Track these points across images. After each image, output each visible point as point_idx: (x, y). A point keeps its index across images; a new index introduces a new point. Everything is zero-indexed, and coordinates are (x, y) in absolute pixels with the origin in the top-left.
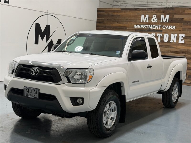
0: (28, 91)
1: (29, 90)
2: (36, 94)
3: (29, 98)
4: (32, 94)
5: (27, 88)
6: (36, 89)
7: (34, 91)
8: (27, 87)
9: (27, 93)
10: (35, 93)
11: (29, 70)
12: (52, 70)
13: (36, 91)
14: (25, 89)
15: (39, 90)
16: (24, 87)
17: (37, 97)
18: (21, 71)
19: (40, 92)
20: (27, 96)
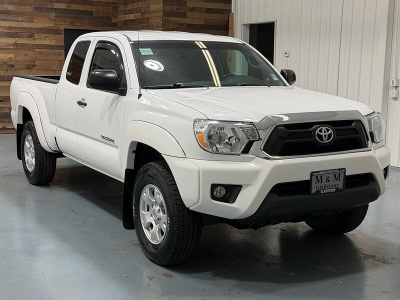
0: (320, 180)
1: (321, 177)
2: (336, 183)
3: (325, 193)
4: (328, 184)
5: (320, 173)
6: (339, 170)
7: (335, 175)
8: (318, 172)
9: (317, 184)
10: (336, 180)
11: (311, 134)
12: (353, 125)
13: (339, 174)
14: (314, 178)
15: (344, 171)
16: (312, 174)
17: (341, 186)
18: (290, 139)
19: (346, 175)
20: (318, 192)
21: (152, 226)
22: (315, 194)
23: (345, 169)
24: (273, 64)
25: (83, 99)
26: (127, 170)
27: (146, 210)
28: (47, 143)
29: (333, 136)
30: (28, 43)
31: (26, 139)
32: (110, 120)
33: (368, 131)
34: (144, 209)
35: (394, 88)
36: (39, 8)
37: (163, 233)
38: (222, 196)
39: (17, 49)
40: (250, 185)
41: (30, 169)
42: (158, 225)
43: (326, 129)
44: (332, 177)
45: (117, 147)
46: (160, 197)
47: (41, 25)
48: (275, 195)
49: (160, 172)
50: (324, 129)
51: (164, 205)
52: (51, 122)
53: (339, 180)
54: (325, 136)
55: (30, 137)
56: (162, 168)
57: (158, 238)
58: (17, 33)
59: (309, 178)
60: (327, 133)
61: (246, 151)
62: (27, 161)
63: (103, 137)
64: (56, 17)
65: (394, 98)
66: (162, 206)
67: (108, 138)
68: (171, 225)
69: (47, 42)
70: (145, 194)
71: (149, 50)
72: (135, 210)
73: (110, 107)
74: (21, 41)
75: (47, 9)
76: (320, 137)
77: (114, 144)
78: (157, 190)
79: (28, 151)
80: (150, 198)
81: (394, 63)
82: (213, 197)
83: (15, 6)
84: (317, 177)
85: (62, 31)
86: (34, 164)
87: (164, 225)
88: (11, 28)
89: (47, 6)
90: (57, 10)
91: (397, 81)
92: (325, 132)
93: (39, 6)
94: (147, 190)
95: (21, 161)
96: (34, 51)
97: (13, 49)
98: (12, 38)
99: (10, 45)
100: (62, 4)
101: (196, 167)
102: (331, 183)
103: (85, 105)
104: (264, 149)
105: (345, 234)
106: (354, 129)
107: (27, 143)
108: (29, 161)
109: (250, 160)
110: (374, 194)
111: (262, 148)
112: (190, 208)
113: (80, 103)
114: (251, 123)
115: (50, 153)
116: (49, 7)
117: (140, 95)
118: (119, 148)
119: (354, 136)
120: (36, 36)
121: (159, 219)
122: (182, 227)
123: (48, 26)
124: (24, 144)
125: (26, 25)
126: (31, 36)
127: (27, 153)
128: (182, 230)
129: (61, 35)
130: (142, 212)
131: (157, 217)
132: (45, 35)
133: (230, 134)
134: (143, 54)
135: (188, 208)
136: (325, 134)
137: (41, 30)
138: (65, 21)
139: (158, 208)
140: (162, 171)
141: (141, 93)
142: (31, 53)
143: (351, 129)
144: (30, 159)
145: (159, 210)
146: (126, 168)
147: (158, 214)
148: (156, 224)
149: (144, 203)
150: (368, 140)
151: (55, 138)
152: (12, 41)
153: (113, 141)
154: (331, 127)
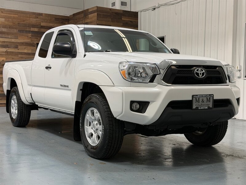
0: (198, 100)
1: (199, 98)
2: (208, 103)
3: (201, 109)
4: (203, 103)
5: (198, 96)
6: (210, 95)
7: (207, 98)
8: (197, 95)
9: (196, 103)
10: (208, 101)
11: (192, 72)
12: (217, 68)
13: (210, 98)
14: (194, 99)
15: (213, 96)
16: (193, 96)
17: (211, 106)
18: (179, 74)
19: (214, 99)
20: (197, 108)
21: (92, 135)
22: (195, 109)
23: (213, 95)
24: (164, 43)
25: (49, 65)
26: (77, 102)
27: (89, 125)
28: (25, 98)
29: (205, 73)
30: (14, 51)
31: (12, 99)
32: (66, 74)
33: (226, 74)
34: (87, 126)
35: (239, 71)
36: (22, 30)
37: (100, 137)
38: (137, 109)
39: (7, 55)
40: (155, 101)
41: (14, 117)
42: (96, 134)
43: (201, 69)
44: (205, 99)
45: (70, 90)
46: (97, 115)
47: (22, 41)
48: (170, 108)
49: (98, 98)
50: (200, 69)
51: (101, 119)
52: (28, 85)
53: (210, 102)
54: (200, 73)
55: (14, 97)
56: (99, 96)
57: (96, 141)
58: (7, 45)
59: (191, 99)
60: (202, 72)
61: (152, 80)
62: (12, 112)
63: (61, 85)
64: (32, 36)
65: (238, 77)
66: (99, 121)
67: (65, 85)
68: (105, 130)
69: (26, 51)
70: (88, 115)
71: (90, 32)
72: (81, 127)
73: (66, 66)
74: (10, 50)
75: (26, 31)
76: (197, 74)
77: (68, 88)
78: (95, 111)
79: (13, 106)
80: (91, 117)
81: (238, 56)
82: (132, 109)
83: (7, 29)
84: (196, 99)
85: (35, 44)
86: (17, 113)
87: (100, 132)
88: (4, 42)
89: (26, 30)
90: (33, 32)
91: (240, 67)
92: (200, 71)
93: (21, 29)
94: (89, 112)
95: (9, 114)
96: (18, 56)
97: (5, 55)
98: (5, 48)
99: (3, 52)
100: (36, 29)
101: (121, 91)
102: (205, 103)
103: (50, 68)
104: (163, 80)
105: (213, 146)
106: (218, 71)
107: (12, 101)
108: (14, 112)
109: (154, 86)
110: (231, 113)
111: (162, 78)
112: (117, 118)
113: (47, 68)
114: (155, 64)
115: (27, 105)
116: (28, 30)
117: (85, 55)
118: (72, 90)
119: (218, 75)
120: (19, 47)
121: (97, 129)
122: (112, 131)
123: (27, 41)
124: (11, 102)
125: (13, 40)
126: (16, 47)
127: (13, 107)
128: (112, 133)
129: (34, 47)
130: (86, 127)
131: (96, 129)
132: (25, 47)
133: (141, 71)
134: (86, 34)
135: (116, 118)
136: (200, 72)
137: (22, 44)
138: (37, 39)
139: (96, 122)
140: (99, 98)
141: (86, 54)
142: (16, 57)
143: (216, 71)
144: (14, 111)
145: (97, 124)
146: (76, 100)
147: (96, 126)
148: (95, 133)
149: (87, 120)
150: (227, 79)
151: (31, 93)
152: (4, 50)
153: (68, 86)
154: (204, 69)
